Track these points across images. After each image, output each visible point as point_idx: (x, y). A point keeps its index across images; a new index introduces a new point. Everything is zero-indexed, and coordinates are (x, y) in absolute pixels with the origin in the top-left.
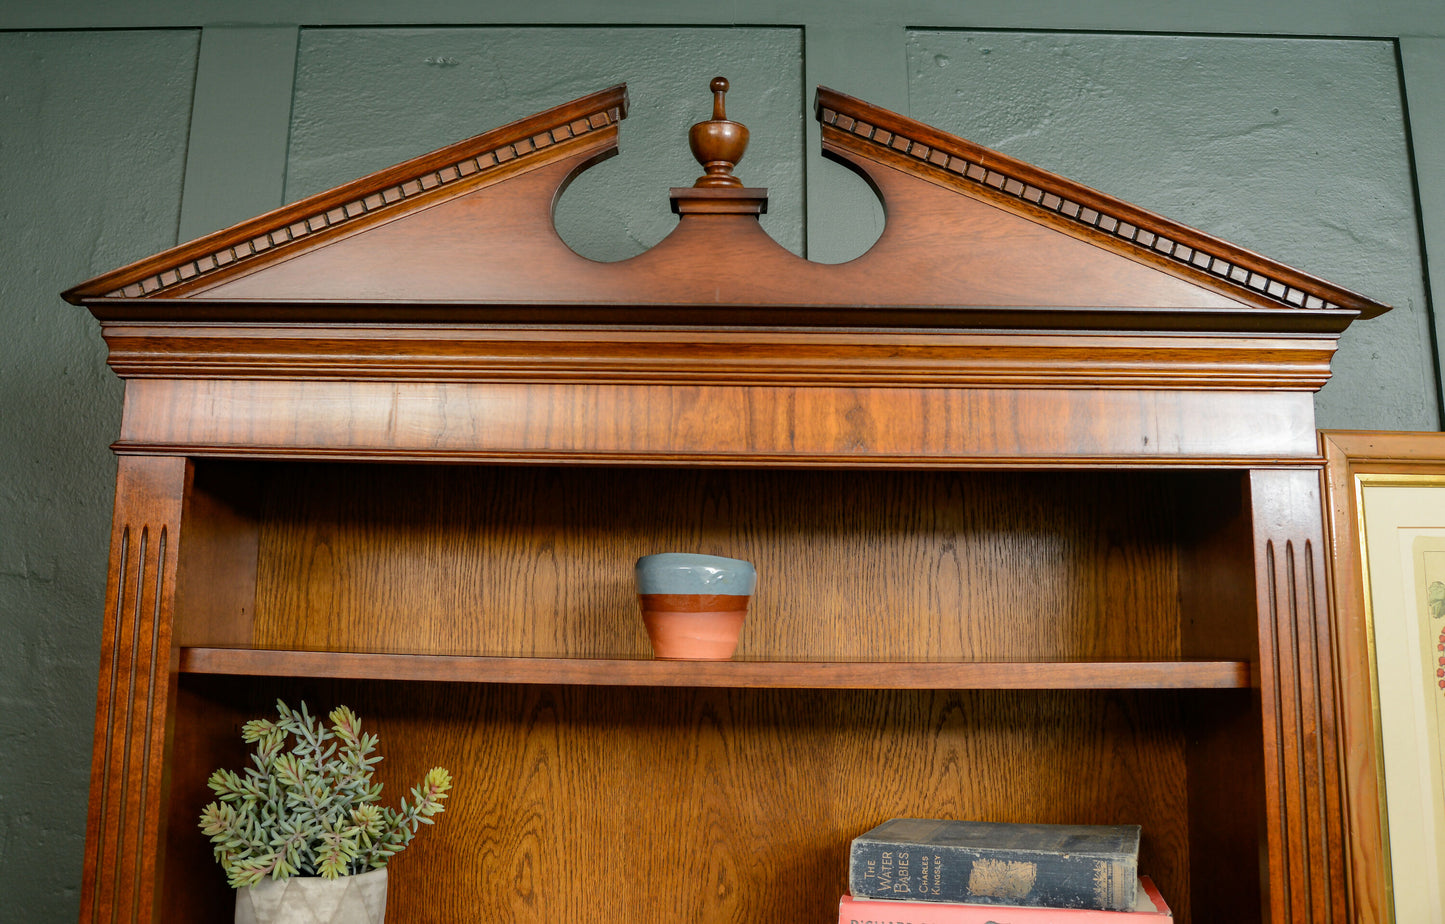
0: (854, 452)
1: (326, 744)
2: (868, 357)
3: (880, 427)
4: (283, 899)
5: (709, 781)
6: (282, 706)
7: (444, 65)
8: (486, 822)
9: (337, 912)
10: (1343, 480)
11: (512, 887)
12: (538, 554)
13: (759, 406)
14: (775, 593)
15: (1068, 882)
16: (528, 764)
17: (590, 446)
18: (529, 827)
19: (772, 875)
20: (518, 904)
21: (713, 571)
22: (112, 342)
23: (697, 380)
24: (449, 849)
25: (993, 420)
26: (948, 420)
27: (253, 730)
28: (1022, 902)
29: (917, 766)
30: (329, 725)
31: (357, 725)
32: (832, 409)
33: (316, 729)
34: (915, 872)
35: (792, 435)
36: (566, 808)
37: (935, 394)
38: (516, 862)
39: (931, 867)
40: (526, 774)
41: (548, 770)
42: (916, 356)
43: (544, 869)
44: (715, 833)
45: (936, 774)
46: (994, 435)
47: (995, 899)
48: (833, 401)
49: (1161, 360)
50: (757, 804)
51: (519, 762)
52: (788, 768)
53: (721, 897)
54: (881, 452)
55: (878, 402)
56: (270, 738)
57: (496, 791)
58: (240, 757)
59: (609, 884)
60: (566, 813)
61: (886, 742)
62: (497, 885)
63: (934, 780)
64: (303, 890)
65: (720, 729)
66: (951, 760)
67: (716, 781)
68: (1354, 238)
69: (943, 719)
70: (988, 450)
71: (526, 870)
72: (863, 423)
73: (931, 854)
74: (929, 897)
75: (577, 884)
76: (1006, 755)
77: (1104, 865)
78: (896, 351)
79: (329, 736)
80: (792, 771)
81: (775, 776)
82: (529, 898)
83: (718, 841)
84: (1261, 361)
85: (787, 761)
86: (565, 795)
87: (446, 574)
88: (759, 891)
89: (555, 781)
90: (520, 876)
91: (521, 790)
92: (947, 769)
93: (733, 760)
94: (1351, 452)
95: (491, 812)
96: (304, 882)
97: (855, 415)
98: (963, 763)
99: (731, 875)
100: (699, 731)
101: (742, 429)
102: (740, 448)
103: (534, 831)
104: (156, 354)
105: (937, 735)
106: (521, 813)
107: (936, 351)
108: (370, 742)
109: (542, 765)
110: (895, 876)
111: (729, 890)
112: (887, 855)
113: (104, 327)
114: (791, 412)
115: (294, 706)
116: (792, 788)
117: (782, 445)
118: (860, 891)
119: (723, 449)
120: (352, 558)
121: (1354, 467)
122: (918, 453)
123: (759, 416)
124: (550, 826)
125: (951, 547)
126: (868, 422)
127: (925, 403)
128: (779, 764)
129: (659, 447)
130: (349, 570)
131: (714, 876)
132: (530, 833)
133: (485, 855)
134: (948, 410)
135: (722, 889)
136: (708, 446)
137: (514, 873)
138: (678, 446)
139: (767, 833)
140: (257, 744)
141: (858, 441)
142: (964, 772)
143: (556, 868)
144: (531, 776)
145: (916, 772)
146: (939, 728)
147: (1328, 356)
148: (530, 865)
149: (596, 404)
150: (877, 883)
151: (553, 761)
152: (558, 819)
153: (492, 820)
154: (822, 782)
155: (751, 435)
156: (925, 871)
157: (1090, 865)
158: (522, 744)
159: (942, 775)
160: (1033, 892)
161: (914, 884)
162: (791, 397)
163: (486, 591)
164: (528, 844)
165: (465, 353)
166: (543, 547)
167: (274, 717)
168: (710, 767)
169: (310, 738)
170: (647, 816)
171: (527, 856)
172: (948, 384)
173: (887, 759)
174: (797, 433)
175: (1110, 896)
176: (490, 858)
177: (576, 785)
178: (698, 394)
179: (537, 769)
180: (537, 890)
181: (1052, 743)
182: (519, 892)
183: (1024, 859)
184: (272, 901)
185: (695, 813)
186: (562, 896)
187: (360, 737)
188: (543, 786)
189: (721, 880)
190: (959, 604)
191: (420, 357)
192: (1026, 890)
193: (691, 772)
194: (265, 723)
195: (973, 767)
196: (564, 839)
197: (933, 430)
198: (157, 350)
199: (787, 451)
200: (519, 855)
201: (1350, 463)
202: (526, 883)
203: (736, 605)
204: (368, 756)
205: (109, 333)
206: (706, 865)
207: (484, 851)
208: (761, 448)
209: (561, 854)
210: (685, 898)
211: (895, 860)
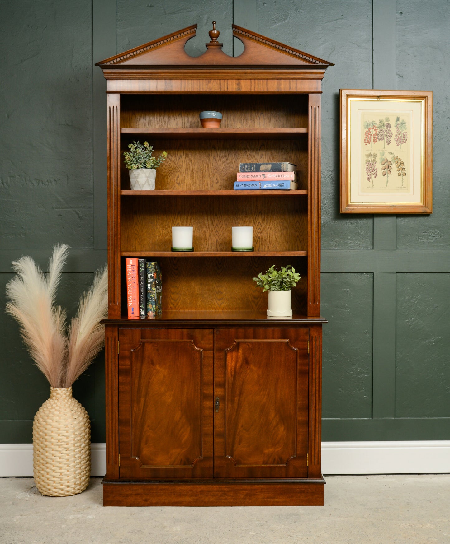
0: (238, 91)
1: (143, 149)
2: (241, 74)
3: (243, 86)
4: (140, 172)
5: (214, 160)
6: (135, 142)
7: (151, 6)
8: (170, 169)
9: (149, 175)
10: (345, 99)
11: (175, 182)
12: (178, 116)
13: (222, 83)
14: (227, 123)
15: (277, 167)
16: (178, 158)
17: (192, 90)
18: (178, 170)
19: (227, 179)
20: (177, 185)
21: (214, 114)
22: (104, 73)
23: (211, 78)
24: (163, 175)
25: (263, 85)
26: (255, 85)
27: (130, 146)
28: (269, 171)
29: (255, 157)
30: (144, 146)
31: (149, 144)
32: (235, 83)
33: (141, 146)
34: (251, 168)
35: (228, 88)
36: (186, 166)
37: (253, 81)
38: (176, 177)
39: (254, 167)
40: (177, 160)
41: (182, 159)
42: (250, 74)
43: (182, 178)
44: (215, 170)
45: (259, 159)
46: (263, 88)
47: (264, 171)
48: (235, 82)
49: (294, 74)
50: (223, 164)
51: (176, 158)
52: (229, 158)
53: (217, 183)
54: (243, 91)
55: (243, 82)
56: (133, 147)
57: (172, 163)
58: (129, 150)
59: (195, 181)
60: (186, 167)
61: (249, 153)
62: (172, 182)
63: (258, 160)
64: (143, 170)
65: (216, 150)
66: (262, 156)
67: (215, 160)
68: (357, 46)
69: (260, 148)
70: (262, 90)
71: (178, 179)
72: (240, 86)
73: (253, 164)
74: (253, 172)
75: (188, 181)
76: (273, 155)
77: (283, 164)
78: (246, 73)
79: (143, 147)
80: (230, 158)
81: (227, 159)
82: (179, 184)
83: (216, 172)
84: (311, 74)
85: (229, 156)
86: (185, 164)
87: (160, 121)
88: (224, 182)
89: (183, 161)
90: (177, 180)
91: (177, 163)
92: (261, 158)
93: (218, 156)
94: (347, 94)
95: (170, 168)
96: (144, 169)
97: (239, 84)
98: (264, 156)
99: (219, 178)
100: (212, 151)
101: (219, 87)
102: (219, 90)
103: (179, 171)
104: (113, 75)
105: (259, 151)
106: (177, 167)
107: (253, 73)
108: (151, 147)
109: (181, 158)
110: (247, 169)
111: (218, 181)
112: (246, 165)
113: (103, 70)
114: (227, 84)
115: (137, 142)
116: (230, 161)
117: (226, 90)
118: (241, 172)
119: (216, 90)
120: (140, 118)
121: (348, 97)
122: (250, 91)
123: (222, 85)
124: (183, 170)
125: (262, 113)
126: (241, 85)
127: (251, 82)
128: (228, 157)
129: (204, 90)
130: (139, 120)
131: (215, 179)
132: (178, 171)
133: (170, 176)
134: (255, 83)
135: (217, 181)
136: (213, 90)
137: (176, 179)
138: (208, 90)
139: (225, 170)
140: (130, 149)
141: (239, 89)
142: (265, 158)
143: (184, 178)
144: (179, 160)
145: (255, 159)
146: (260, 150)
147: (324, 73)
148: (179, 177)
149: (193, 83)
150: (244, 170)
151: (183, 157)
152: (184, 168)
153: (171, 169)
154: (236, 160)
155: (220, 88)
156: (252, 167)
157: (280, 164)
158: (177, 154)
159: (260, 159)
160: (271, 169)
161: (251, 170)
162: (228, 81)
163: (168, 123)
164: (178, 173)
165: (170, 74)
166: (179, 115)
167: (134, 144)
168: (214, 158)
169: (140, 147)
170: (202, 167)
171: (178, 176)
172: (255, 79)
173: (249, 156)
174: (228, 87)
175: (284, 169)
176: (171, 176)
177: (188, 162)
178: (211, 81)
179: (180, 159)
180: (180, 182)
181: (282, 153)
182: (177, 183)
183: (269, 164)
184: (138, 173)
185: (211, 167)
186: (185, 183)
187: (150, 147)
188: (181, 162)
189: (217, 179)
190: (264, 125)
191: (162, 75)
192: (270, 169)
193: (210, 159)
194: (132, 144)
195: (266, 157)
196: (185, 172)
197: (252, 87)
198: (113, 74)
199: (227, 91)
200: (177, 176)
201: (347, 96)
202: (178, 181)
203: (219, 121)
204: (151, 150)
205: (103, 71)
206: (213, 177)
207: (170, 175)
208: (222, 90)
209: (185, 175)
210: (210, 183)
211: (247, 166)
